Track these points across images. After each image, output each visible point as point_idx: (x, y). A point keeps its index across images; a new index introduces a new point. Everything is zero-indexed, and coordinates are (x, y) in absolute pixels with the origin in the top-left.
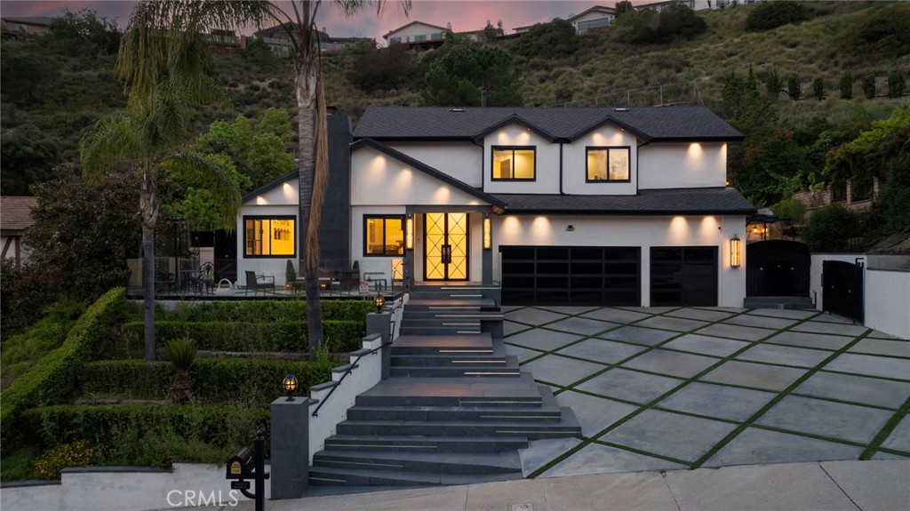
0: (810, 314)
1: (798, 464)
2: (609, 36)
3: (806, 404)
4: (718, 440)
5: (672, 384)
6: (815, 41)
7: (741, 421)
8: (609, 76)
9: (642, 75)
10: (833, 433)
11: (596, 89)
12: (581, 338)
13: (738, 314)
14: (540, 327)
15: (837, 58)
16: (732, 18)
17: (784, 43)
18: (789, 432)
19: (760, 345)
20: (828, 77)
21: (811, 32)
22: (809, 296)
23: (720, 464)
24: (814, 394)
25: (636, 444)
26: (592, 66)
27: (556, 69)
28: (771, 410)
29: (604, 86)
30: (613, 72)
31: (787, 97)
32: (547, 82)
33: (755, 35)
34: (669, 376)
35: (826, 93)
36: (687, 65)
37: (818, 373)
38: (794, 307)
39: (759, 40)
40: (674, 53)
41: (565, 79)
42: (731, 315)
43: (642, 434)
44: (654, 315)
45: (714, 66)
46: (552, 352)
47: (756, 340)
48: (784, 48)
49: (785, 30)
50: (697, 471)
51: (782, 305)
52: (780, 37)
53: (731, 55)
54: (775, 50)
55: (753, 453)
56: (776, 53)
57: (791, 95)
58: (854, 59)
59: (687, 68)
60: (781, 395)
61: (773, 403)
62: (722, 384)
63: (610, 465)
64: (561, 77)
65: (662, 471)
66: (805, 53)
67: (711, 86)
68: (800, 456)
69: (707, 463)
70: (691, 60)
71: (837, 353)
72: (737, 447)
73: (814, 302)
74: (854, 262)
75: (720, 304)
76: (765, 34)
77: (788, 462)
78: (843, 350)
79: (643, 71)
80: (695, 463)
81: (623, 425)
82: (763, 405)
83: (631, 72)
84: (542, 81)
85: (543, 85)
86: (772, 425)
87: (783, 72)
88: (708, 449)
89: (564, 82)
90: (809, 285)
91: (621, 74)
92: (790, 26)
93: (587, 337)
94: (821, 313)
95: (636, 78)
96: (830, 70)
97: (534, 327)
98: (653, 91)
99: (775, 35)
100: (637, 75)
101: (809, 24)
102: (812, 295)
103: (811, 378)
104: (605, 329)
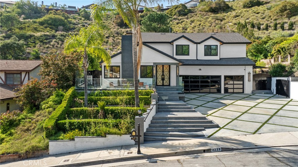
0: (272, 95)
1: (283, 132)
2: (198, 9)
3: (280, 118)
4: (258, 127)
5: (240, 114)
6: (264, 12)
7: (263, 122)
8: (199, 23)
9: (210, 22)
10: (290, 125)
11: (195, 26)
12: (207, 102)
13: (251, 95)
14: (194, 99)
15: (272, 17)
16: (237, 4)
17: (255, 12)
18: (278, 125)
19: (261, 103)
20: (269, 23)
21: (263, 9)
22: (271, 90)
23: (261, 133)
24: (282, 115)
25: (235, 128)
26: (193, 19)
27: (182, 20)
28: (270, 120)
29: (198, 26)
30: (200, 21)
31: (257, 30)
32: (179, 24)
33: (245, 10)
34: (238, 112)
35: (269, 28)
36: (224, 19)
37: (281, 110)
38: (267, 93)
39: (246, 11)
40: (220, 15)
41: (185, 23)
42: (249, 95)
43: (236, 126)
44: (226, 96)
45: (233, 20)
46: (201, 106)
47: (260, 102)
48: (254, 14)
49: (255, 8)
50: (255, 134)
51: (263, 93)
52: (253, 11)
53: (238, 16)
54: (252, 15)
55: (269, 130)
56: (252, 16)
57: (258, 29)
58: (277, 18)
59: (224, 20)
60: (272, 116)
61: (270, 118)
62: (254, 114)
63: (230, 134)
64: (183, 23)
65: (245, 135)
66: (261, 16)
67: (232, 26)
68: (283, 131)
69: (257, 133)
70: (225, 18)
71: (285, 105)
72: (264, 129)
73: (273, 92)
74: (287, 80)
75: (244, 93)
76: (248, 9)
77: (280, 132)
78: (286, 104)
79: (210, 21)
80: (254, 133)
81: (229, 124)
82: (268, 119)
83: (206, 21)
84: (177, 24)
85: (178, 25)
86: (273, 123)
87: (255, 22)
88: (256, 129)
89: (184, 24)
90: (271, 87)
91: (203, 22)
92: (256, 7)
93: (209, 102)
94: (275, 95)
95: (208, 23)
96: (269, 21)
97: (192, 99)
98: (213, 27)
99: (252, 9)
100: (208, 22)
101: (262, 6)
102: (272, 90)
103: (279, 112)
104: (213, 99)
